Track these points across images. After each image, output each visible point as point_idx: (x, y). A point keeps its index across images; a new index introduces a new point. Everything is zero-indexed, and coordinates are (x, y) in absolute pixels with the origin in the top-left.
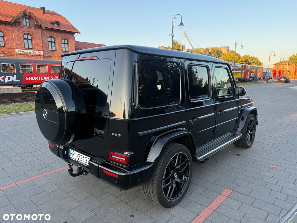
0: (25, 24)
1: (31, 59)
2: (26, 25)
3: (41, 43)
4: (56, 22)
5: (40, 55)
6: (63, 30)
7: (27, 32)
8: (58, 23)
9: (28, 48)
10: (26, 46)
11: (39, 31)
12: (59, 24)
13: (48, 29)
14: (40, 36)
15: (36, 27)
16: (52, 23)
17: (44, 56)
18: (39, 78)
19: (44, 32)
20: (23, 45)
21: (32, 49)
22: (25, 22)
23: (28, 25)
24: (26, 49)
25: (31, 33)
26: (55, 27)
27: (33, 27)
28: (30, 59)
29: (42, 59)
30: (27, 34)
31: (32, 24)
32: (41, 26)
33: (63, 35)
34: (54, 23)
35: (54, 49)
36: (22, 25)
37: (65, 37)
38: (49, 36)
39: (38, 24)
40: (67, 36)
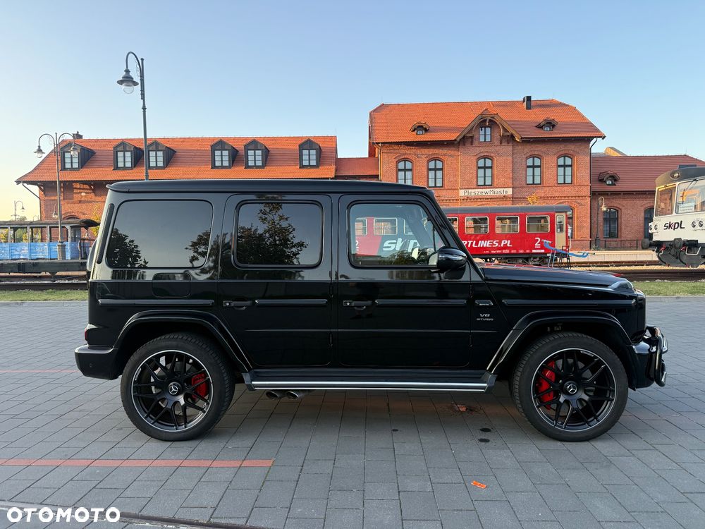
0: (482, 139)
1: (488, 206)
2: (485, 140)
3: (510, 170)
4: (547, 123)
5: (505, 198)
6: (560, 137)
7: (483, 155)
8: (551, 124)
9: (485, 186)
10: (481, 182)
11: (507, 149)
12: (554, 126)
13: (527, 141)
14: (510, 158)
15: (504, 140)
16: (540, 127)
17: (514, 199)
18: (468, 243)
19: (520, 147)
20: (475, 181)
21: (491, 186)
22: (484, 135)
23: (488, 139)
24: (479, 186)
25: (492, 155)
26: (546, 133)
27: (497, 142)
28: (485, 206)
29: (509, 205)
30: (485, 158)
31: (497, 135)
32: (512, 137)
33: (562, 148)
34: (542, 125)
35: (537, 180)
36: (476, 143)
37: (566, 152)
38: (528, 155)
39: (508, 134)
40: (571, 147)
